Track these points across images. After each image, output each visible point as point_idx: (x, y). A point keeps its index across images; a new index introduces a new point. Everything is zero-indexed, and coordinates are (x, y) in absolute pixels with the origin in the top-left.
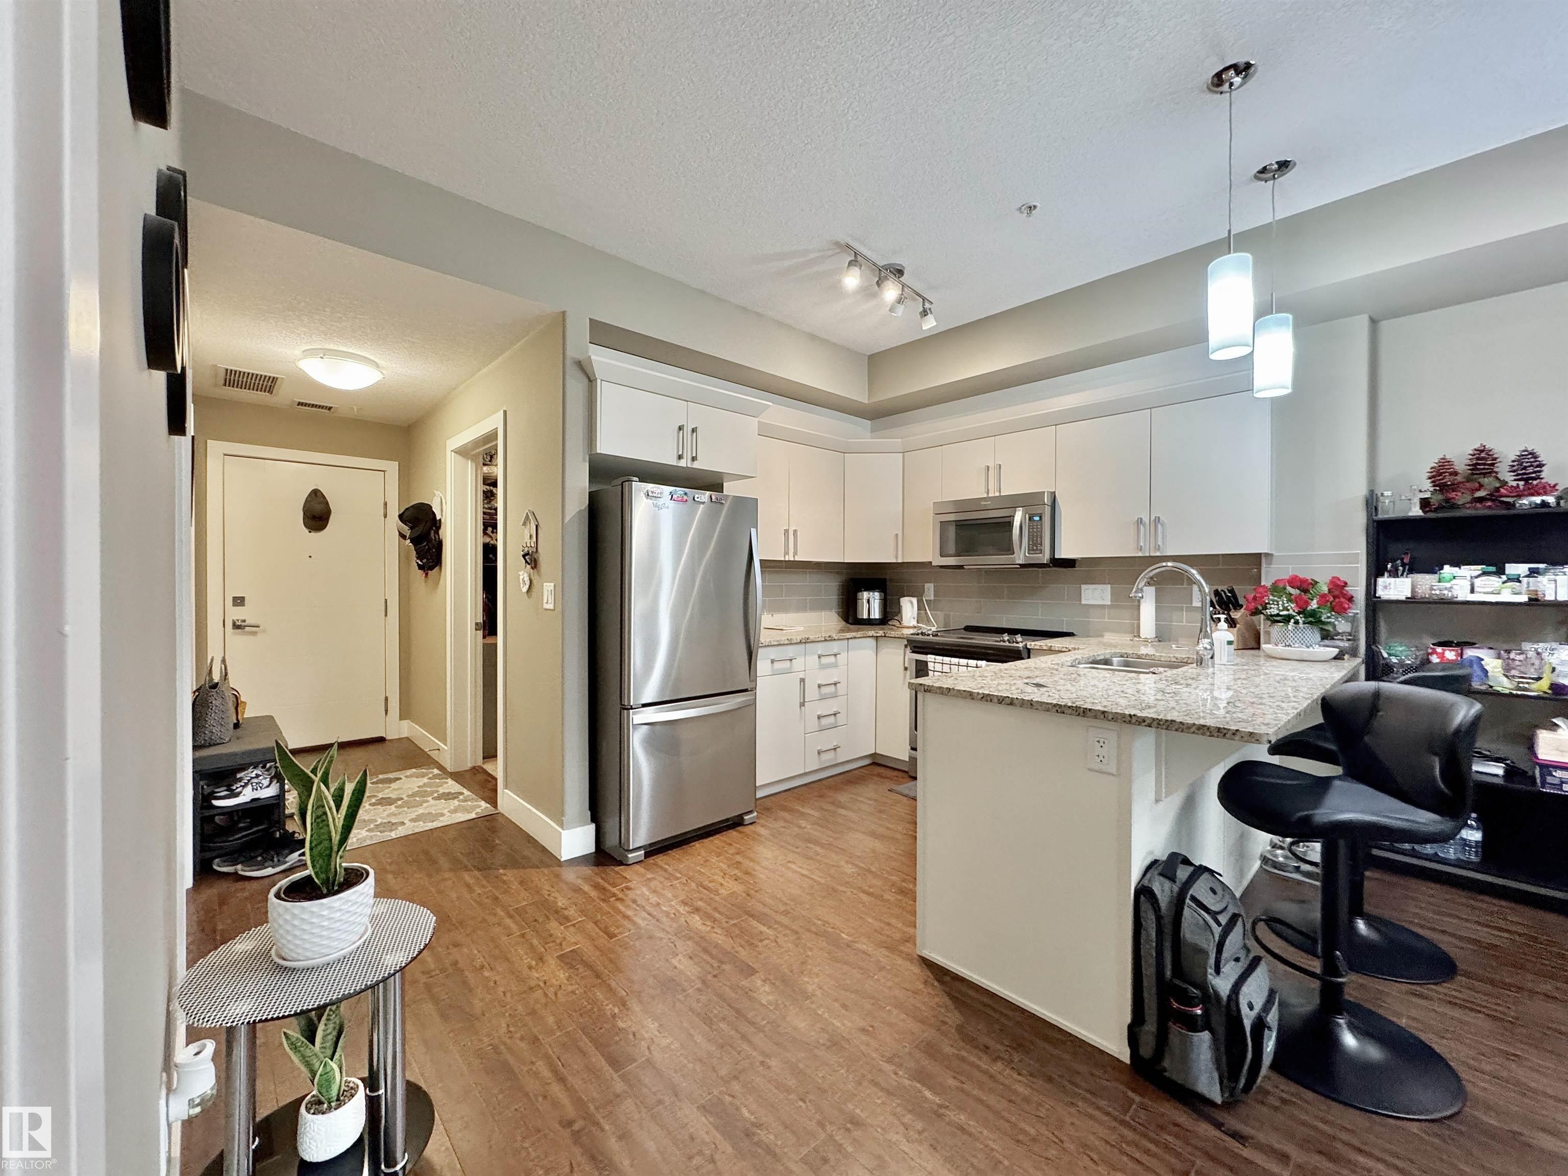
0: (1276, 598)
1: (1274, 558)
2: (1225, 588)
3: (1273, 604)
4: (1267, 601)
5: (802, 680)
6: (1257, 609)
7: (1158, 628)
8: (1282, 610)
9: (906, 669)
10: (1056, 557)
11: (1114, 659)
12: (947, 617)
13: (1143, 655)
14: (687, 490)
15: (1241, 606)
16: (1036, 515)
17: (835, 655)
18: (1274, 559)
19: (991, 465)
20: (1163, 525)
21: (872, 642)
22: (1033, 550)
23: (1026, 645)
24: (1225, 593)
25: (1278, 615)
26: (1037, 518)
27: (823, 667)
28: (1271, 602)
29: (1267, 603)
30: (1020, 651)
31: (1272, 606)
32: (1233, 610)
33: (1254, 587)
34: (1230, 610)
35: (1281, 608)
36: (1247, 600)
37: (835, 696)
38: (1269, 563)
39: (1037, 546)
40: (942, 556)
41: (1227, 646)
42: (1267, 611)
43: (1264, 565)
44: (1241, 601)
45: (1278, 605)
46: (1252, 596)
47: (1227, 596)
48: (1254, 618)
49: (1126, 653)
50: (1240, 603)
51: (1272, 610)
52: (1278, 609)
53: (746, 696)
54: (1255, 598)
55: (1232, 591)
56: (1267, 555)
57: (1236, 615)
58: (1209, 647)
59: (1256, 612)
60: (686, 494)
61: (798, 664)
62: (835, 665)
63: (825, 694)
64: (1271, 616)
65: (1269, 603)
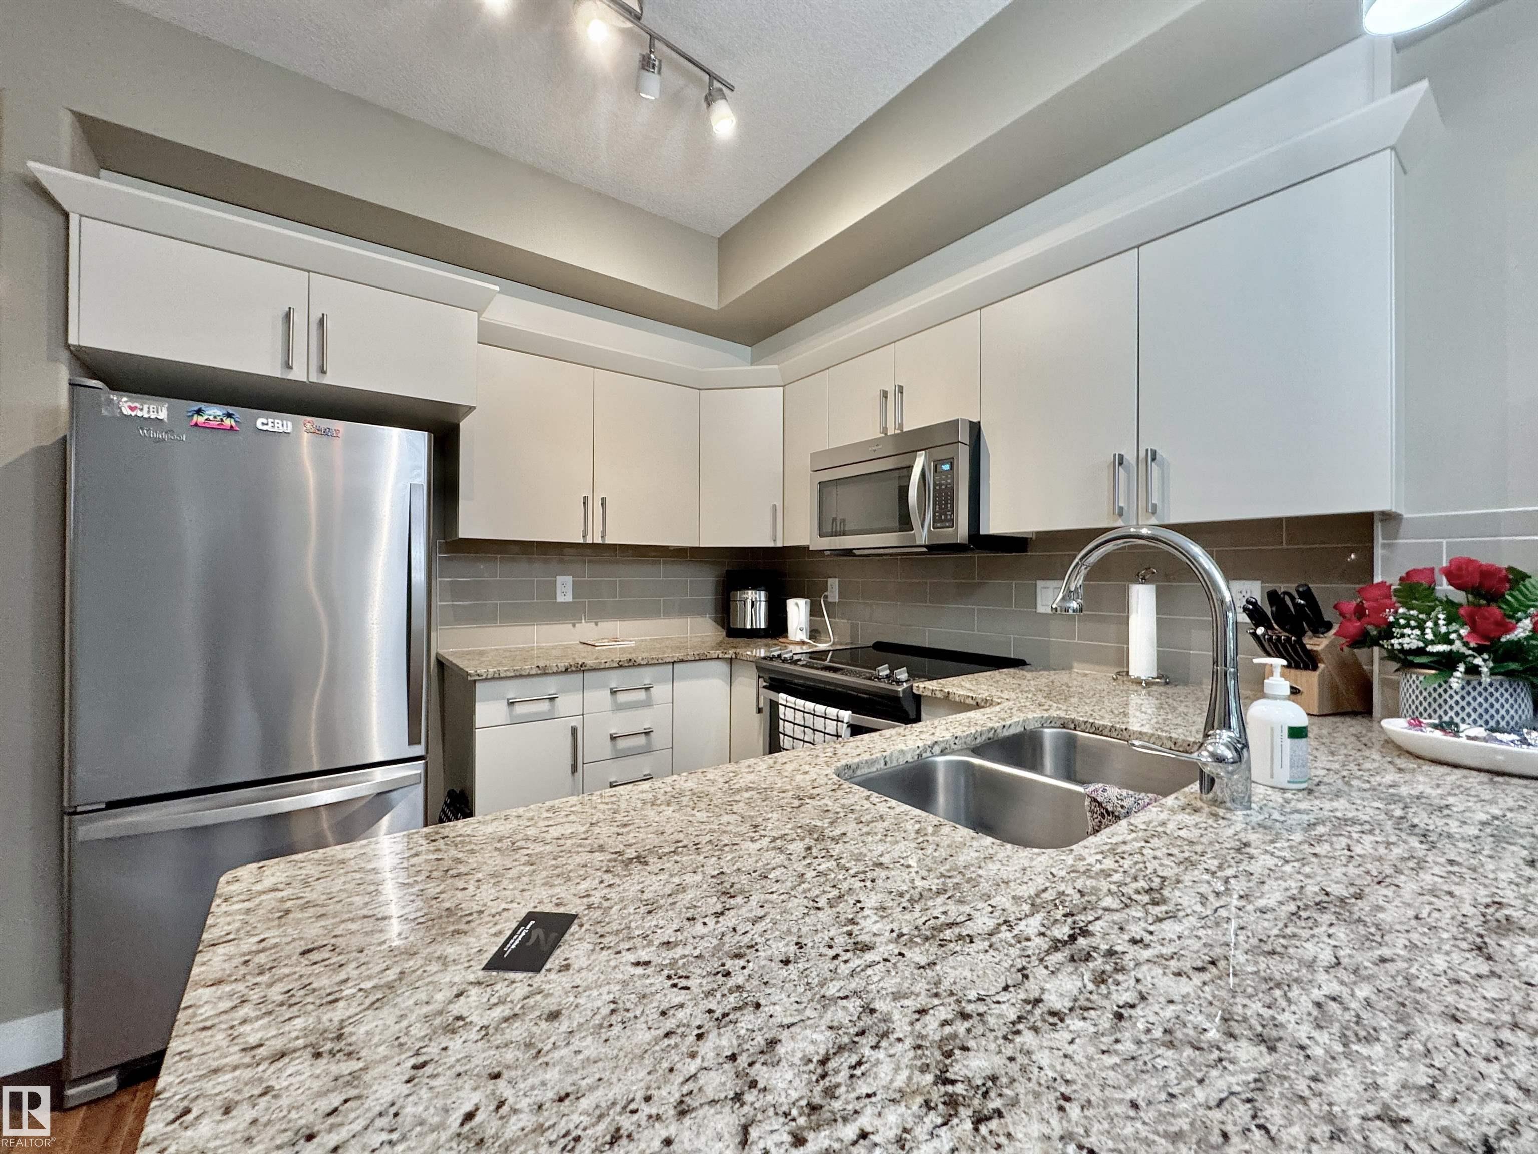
0: (1414, 612)
1: (1404, 524)
2: (1291, 587)
3: (1408, 625)
4: (1391, 619)
5: (574, 731)
6: (1365, 633)
7: (1162, 660)
8: (1432, 642)
9: (760, 711)
10: (983, 532)
11: (1047, 730)
12: (854, 627)
13: (1105, 727)
14: (231, 409)
15: (1328, 626)
16: (943, 461)
17: (647, 689)
18: (1404, 528)
19: (890, 389)
20: (1161, 466)
21: (723, 667)
22: (942, 521)
23: (912, 687)
24: (1292, 598)
25: (1420, 651)
26: (946, 467)
27: (619, 708)
28: (1402, 621)
29: (1391, 625)
30: (899, 698)
31: (1407, 631)
32: (1309, 633)
33: (1357, 586)
34: (1304, 633)
35: (1430, 636)
36: (1342, 614)
37: (647, 750)
38: (1392, 535)
39: (946, 515)
40: (821, 536)
41: (1288, 742)
42: (1394, 641)
43: (1379, 540)
44: (1328, 614)
45: (1422, 629)
46: (1354, 603)
47: (1296, 605)
48: (1361, 653)
49: (1073, 721)
50: (1326, 618)
51: (1407, 640)
52: (1422, 637)
53: (409, 768)
54: (1360, 611)
55: (1307, 594)
56: (1389, 517)
57: (1317, 644)
58: (1229, 754)
59: (1363, 640)
60: (229, 415)
61: (568, 703)
62: (647, 704)
63: (623, 750)
64: (1402, 650)
65: (1396, 623)
